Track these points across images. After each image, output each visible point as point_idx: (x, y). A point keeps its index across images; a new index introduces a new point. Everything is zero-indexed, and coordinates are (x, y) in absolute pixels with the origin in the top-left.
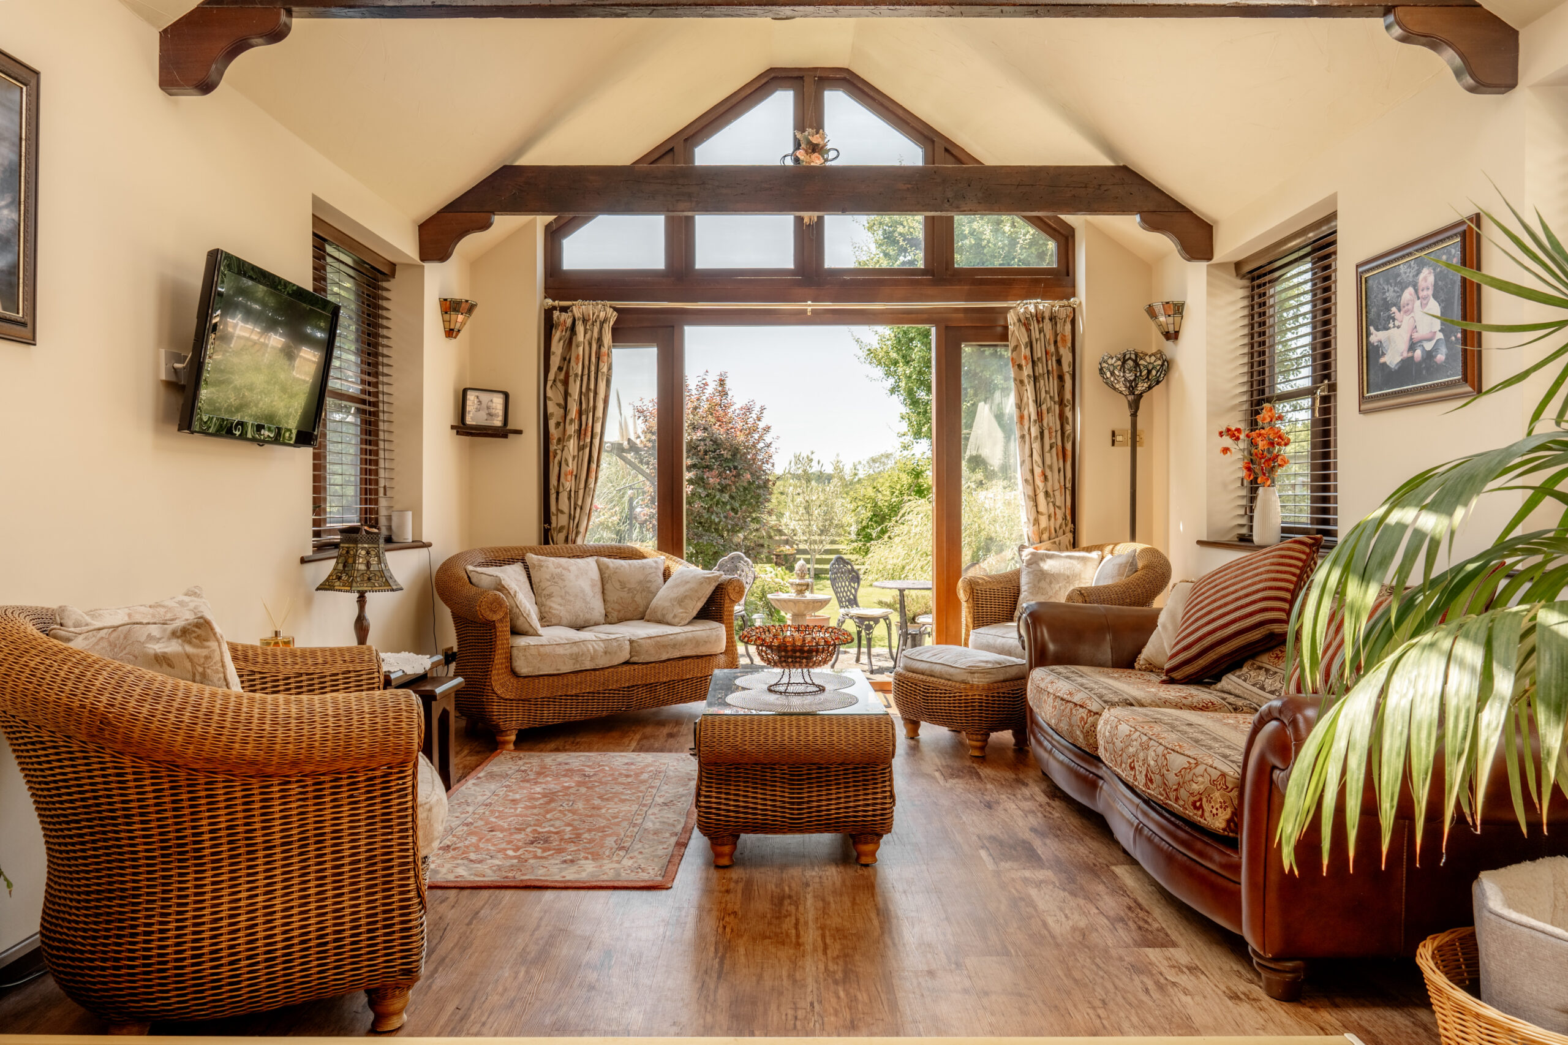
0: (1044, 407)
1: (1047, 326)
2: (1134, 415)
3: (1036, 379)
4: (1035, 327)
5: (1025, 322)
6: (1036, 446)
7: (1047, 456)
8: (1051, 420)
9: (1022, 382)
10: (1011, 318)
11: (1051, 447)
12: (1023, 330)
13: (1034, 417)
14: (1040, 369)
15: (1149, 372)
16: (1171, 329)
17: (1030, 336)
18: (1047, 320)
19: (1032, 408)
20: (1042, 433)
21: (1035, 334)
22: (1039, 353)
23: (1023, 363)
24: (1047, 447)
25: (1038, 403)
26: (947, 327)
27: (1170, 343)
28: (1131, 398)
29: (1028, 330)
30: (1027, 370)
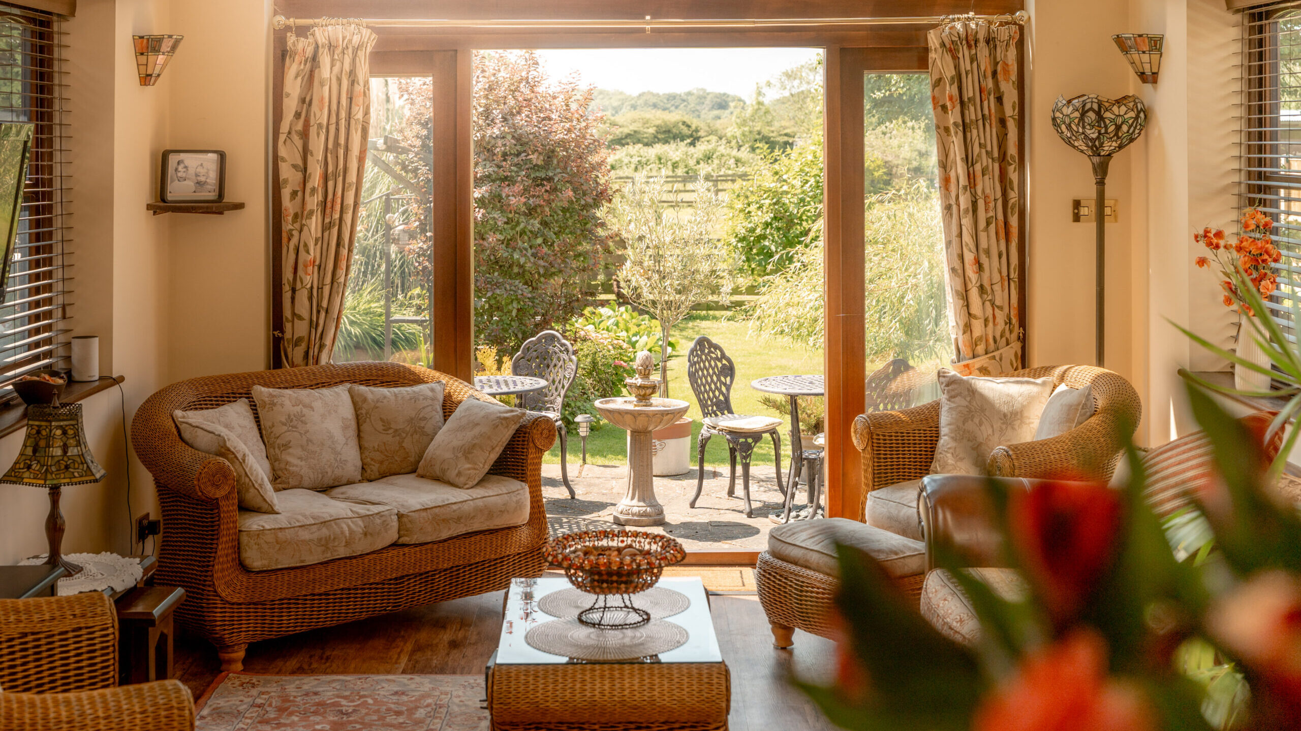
0: (978, 167)
1: (983, 52)
2: (1101, 183)
3: (965, 128)
4: (964, 53)
5: (951, 49)
6: (967, 222)
7: (983, 236)
8: (988, 186)
9: (947, 130)
10: (933, 39)
11: (988, 223)
12: (948, 58)
13: (963, 181)
14: (972, 114)
15: (1118, 128)
16: (1148, 71)
17: (957, 67)
18: (982, 44)
19: (960, 169)
20: (974, 204)
21: (965, 65)
22: (970, 91)
23: (949, 104)
24: (982, 224)
25: (969, 161)
26: (843, 50)
27: (1148, 87)
28: (1096, 160)
29: (955, 58)
30: (953, 117)
